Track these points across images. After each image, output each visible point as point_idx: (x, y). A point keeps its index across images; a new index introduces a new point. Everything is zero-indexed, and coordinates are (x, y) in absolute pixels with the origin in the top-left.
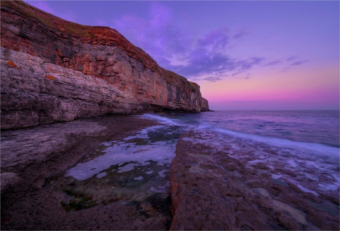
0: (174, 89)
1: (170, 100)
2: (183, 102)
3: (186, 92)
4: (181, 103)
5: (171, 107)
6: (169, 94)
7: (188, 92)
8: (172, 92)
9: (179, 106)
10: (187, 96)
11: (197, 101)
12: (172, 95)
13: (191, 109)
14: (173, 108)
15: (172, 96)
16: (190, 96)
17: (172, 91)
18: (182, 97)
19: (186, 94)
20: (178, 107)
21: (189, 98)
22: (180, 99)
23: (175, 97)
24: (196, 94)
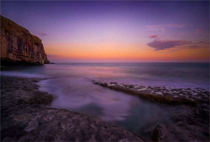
0: (15, 40)
1: (9, 51)
2: (26, 54)
3: (29, 44)
4: (22, 56)
5: (11, 60)
6: (9, 45)
7: (31, 44)
8: (12, 43)
9: (20, 58)
10: (30, 48)
11: (40, 54)
12: (12, 45)
13: (35, 61)
14: (13, 60)
15: (12, 47)
16: (33, 49)
17: (12, 41)
18: (24, 48)
19: (29, 46)
20: (20, 60)
21: (33, 51)
22: (22, 51)
23: (17, 48)
24: (40, 48)
